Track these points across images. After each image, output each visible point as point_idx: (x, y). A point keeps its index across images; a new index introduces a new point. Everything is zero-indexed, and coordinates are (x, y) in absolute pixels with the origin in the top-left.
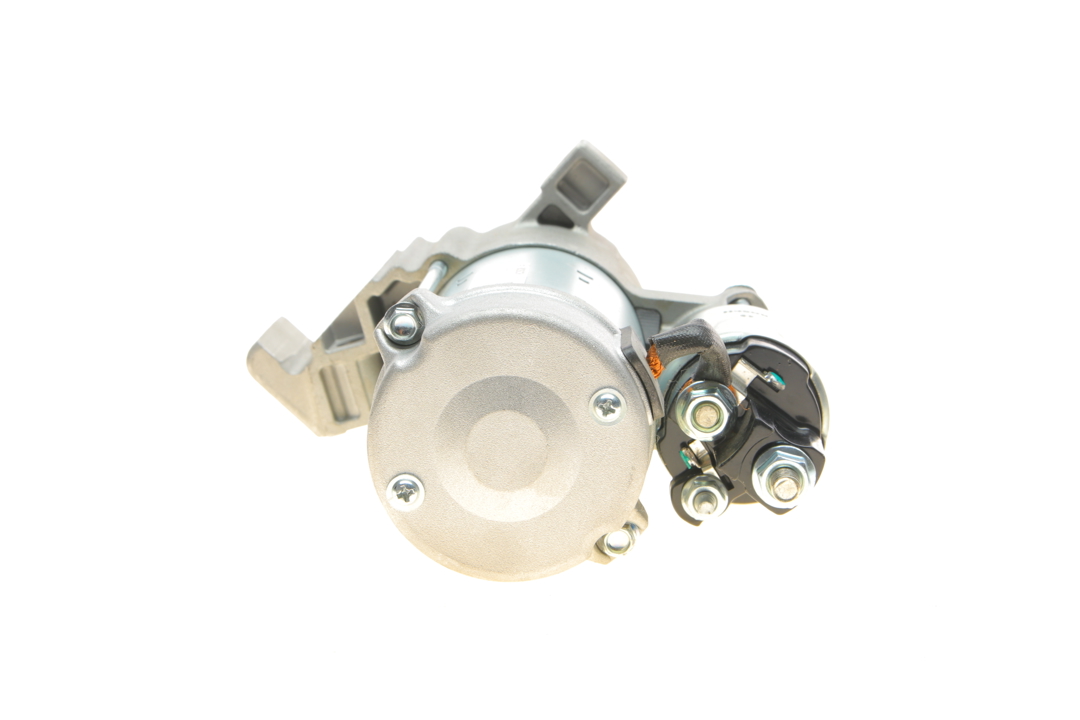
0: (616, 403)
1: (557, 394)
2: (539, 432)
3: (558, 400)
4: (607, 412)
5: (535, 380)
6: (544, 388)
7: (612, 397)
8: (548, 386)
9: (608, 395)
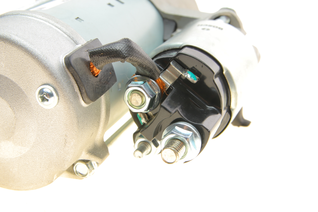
0: (51, 95)
1: (19, 85)
2: (9, 108)
3: (19, 89)
4: (43, 99)
5: (6, 76)
6: (12, 81)
7: (49, 91)
8: (14, 80)
9: (48, 89)
